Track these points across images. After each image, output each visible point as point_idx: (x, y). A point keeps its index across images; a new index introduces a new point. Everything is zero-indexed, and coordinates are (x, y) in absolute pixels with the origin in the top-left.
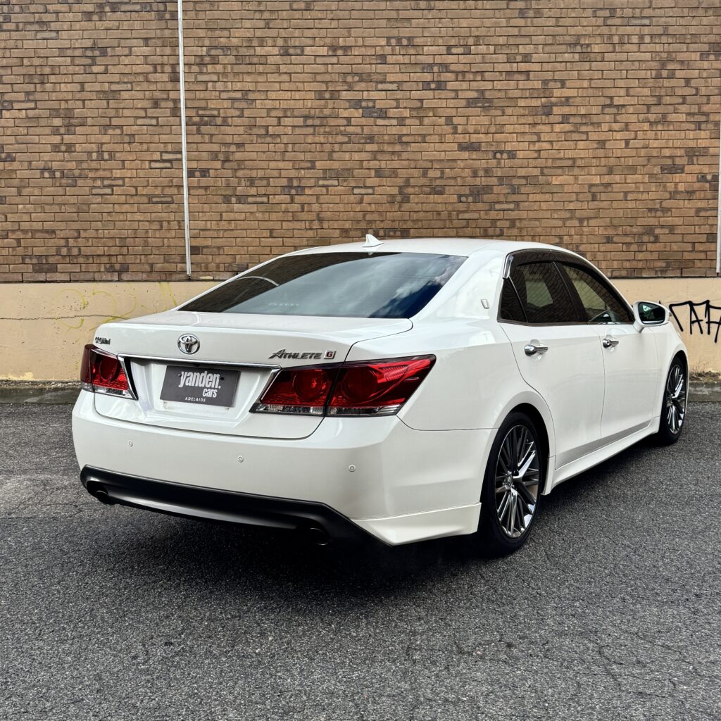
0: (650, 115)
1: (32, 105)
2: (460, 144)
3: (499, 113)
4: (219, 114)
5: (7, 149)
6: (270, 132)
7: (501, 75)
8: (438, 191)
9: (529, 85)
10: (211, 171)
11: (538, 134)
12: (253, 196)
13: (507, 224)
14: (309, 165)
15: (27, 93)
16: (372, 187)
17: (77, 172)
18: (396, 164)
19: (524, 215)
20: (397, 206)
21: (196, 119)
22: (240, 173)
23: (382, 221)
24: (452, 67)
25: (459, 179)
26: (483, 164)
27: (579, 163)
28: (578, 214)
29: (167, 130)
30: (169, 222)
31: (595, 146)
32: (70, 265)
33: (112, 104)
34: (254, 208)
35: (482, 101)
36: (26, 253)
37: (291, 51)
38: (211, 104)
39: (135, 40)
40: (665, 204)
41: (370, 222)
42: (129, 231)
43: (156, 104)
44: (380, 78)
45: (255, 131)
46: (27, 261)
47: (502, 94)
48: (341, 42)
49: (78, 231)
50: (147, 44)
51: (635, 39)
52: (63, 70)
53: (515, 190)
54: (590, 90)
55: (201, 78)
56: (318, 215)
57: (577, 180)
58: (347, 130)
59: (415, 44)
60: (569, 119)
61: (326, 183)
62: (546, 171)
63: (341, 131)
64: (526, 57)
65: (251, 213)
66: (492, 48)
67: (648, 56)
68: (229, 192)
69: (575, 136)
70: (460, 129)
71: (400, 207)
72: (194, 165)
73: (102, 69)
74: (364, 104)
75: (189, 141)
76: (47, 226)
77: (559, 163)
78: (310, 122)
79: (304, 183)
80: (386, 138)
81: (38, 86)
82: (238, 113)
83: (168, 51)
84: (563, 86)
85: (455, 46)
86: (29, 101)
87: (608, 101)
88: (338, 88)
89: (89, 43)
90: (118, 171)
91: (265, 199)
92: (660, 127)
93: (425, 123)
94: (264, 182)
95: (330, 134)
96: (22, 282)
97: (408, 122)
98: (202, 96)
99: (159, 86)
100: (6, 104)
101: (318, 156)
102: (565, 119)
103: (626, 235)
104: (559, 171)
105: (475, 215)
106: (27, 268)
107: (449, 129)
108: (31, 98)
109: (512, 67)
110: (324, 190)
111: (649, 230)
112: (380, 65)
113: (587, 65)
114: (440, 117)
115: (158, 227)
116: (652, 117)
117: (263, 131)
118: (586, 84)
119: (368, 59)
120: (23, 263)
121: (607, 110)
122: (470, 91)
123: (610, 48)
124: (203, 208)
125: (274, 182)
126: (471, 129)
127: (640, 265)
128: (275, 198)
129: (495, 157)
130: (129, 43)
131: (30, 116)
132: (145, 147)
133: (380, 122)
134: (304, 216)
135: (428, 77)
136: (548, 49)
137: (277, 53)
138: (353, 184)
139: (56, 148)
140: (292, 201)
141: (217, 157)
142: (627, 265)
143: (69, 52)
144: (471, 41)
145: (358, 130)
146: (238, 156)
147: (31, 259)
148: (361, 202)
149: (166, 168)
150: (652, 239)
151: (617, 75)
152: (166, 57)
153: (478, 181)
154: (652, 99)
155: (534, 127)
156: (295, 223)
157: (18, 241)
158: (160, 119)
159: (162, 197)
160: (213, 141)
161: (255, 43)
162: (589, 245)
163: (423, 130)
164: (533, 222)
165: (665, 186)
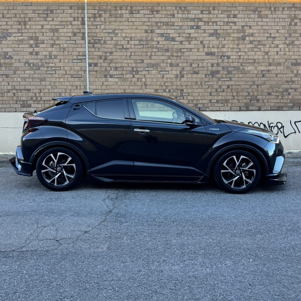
0: (287, 41)
1: (20, 34)
2: (206, 53)
3: (223, 39)
4: (102, 39)
5: (9, 54)
6: (125, 47)
7: (224, 23)
8: (196, 73)
9: (236, 27)
10: (98, 64)
11: (240, 49)
12: (116, 75)
13: (226, 87)
14: (141, 61)
15: (19, 29)
16: (168, 71)
17: (40, 64)
18: (178, 61)
19: (233, 83)
20: (179, 79)
21: (92, 41)
22: (111, 65)
23: (172, 86)
24: (203, 20)
25: (205, 68)
26: (216, 61)
27: (257, 61)
28: (256, 83)
29: (79, 46)
30: (80, 86)
31: (264, 54)
32: (37, 104)
33: (56, 34)
34: (117, 80)
35: (215, 34)
36: (18, 99)
37: (134, 12)
38: (99, 35)
39: (66, 7)
40: (293, 79)
41: (167, 86)
42: (63, 90)
43: (75, 34)
44: (172, 24)
45: (118, 47)
46: (18, 103)
47: (225, 31)
48: (155, 8)
49: (40, 90)
50: (71, 8)
51: (281, 9)
52: (34, 19)
53: (229, 72)
54: (262, 30)
55: (94, 23)
56: (145, 83)
57: (256, 68)
58: (158, 46)
59: (187, 9)
60: (252, 42)
61: (148, 69)
62: (243, 64)
63: (155, 47)
64: (234, 16)
65: (116, 82)
66: (220, 12)
67: (286, 16)
68: (106, 73)
69: (255, 50)
70: (206, 46)
71: (180, 79)
72: (91, 61)
73: (51, 19)
74: (165, 35)
75: (89, 51)
76: (27, 87)
77: (248, 61)
78: (142, 43)
79: (139, 69)
80: (174, 50)
81: (23, 26)
82: (110, 39)
83: (80, 11)
84: (250, 29)
85: (204, 10)
86: (19, 33)
87: (269, 35)
88: (154, 28)
89: (45, 8)
90: (58, 64)
91: (122, 76)
92: (291, 47)
93: (191, 43)
94: (122, 69)
95: (150, 48)
96: (16, 112)
97: (184, 43)
98: (95, 31)
99: (76, 27)
100: (8, 34)
101: (145, 57)
102: (251, 42)
103: (276, 92)
104: (249, 64)
105: (212, 83)
106: (18, 106)
107: (201, 46)
108: (20, 31)
109: (229, 20)
110: (147, 72)
111: (287, 90)
112: (172, 18)
113: (260, 20)
114: (198, 41)
115: (76, 88)
116: (287, 42)
117: (121, 47)
118: (260, 28)
119: (167, 16)
120: (16, 103)
121: (269, 39)
122: (211, 30)
123: (270, 12)
124: (95, 80)
125: (126, 69)
126: (211, 46)
127: (282, 105)
128: (126, 76)
129: (221, 58)
130: (63, 8)
131: (19, 39)
132: (70, 53)
133: (172, 43)
134: (139, 83)
135: (192, 24)
136: (244, 12)
137: (128, 13)
138: (160, 70)
139: (31, 53)
140: (134, 77)
141: (101, 58)
142: (277, 105)
143: (37, 12)
144: (211, 9)
145: (162, 46)
146: (111, 57)
147: (20, 101)
148: (163, 77)
149: (79, 62)
150: (287, 94)
151: (273, 24)
152: (79, 14)
153: (214, 69)
154: (287, 34)
155: (238, 45)
156: (135, 86)
157: (14, 94)
158: (76, 41)
159: (78, 75)
160: (100, 51)
161: (118, 8)
162: (261, 96)
163: (190, 46)
164: (237, 86)
165: (293, 72)
